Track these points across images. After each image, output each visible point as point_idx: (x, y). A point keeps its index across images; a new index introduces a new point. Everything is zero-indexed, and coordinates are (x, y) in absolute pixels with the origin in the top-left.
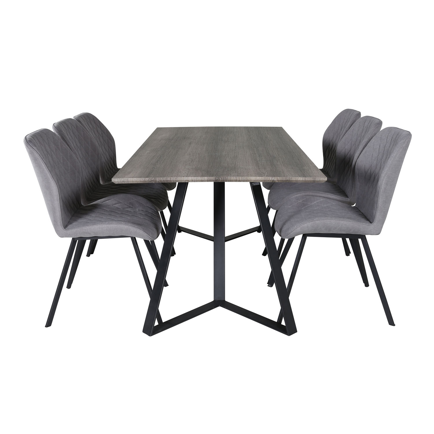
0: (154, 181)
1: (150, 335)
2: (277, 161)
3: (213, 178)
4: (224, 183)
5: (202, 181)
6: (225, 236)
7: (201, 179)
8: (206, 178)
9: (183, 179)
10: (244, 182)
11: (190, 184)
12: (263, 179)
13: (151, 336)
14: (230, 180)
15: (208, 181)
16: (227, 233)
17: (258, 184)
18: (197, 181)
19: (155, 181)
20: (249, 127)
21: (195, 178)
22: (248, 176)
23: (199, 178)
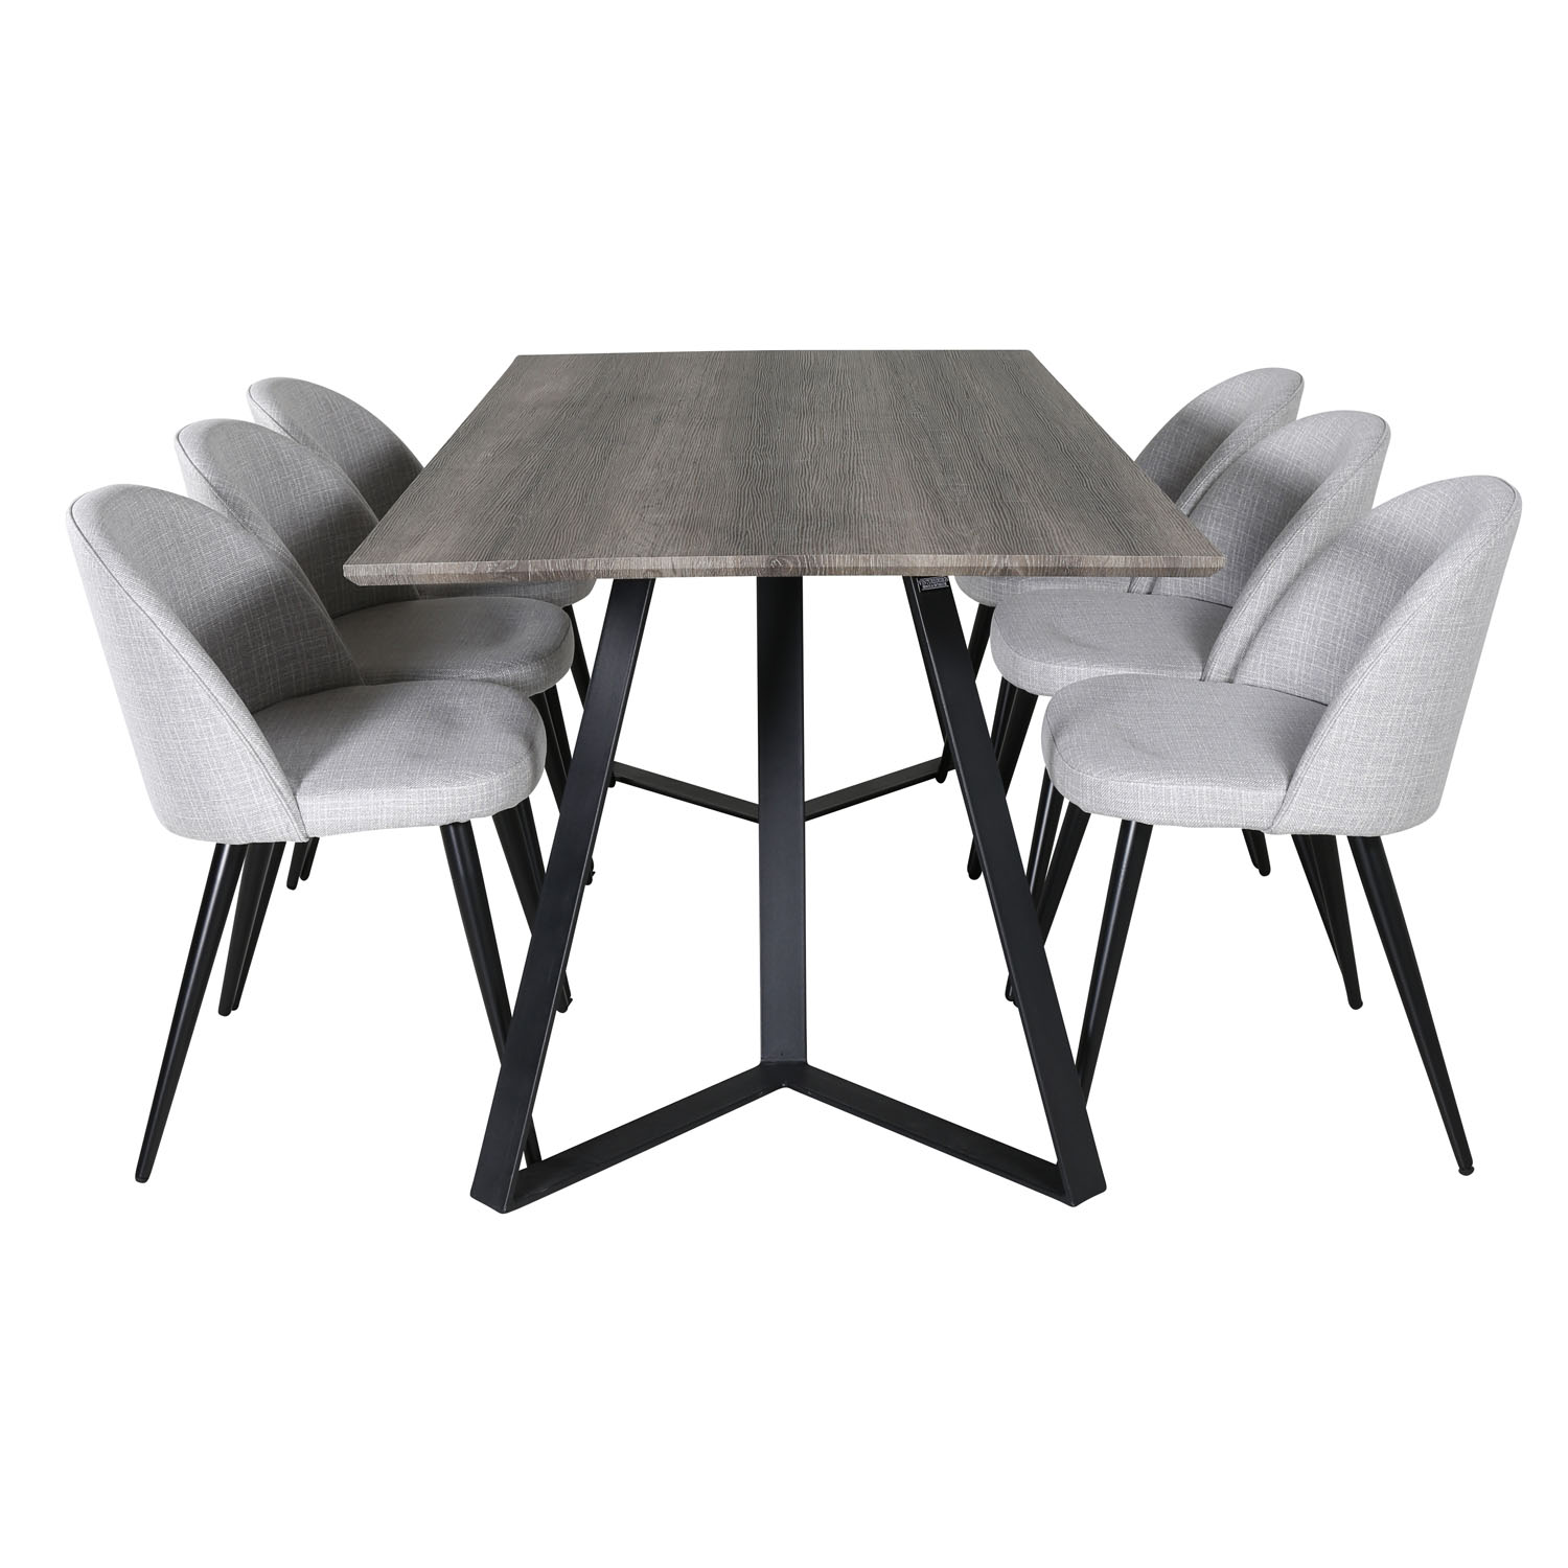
0: (515, 573)
1: (501, 1211)
2: (1017, 487)
3: (759, 561)
4: (800, 580)
5: (714, 573)
6: (806, 800)
7: (710, 566)
8: (730, 561)
9: (635, 566)
10: (886, 574)
11: (662, 587)
12: (965, 564)
13: (507, 1212)
14: (830, 568)
15: (738, 572)
16: (816, 786)
17: (941, 586)
18: (693, 573)
19: (522, 573)
20: (897, 351)
21: (687, 562)
22: (901, 550)
23: (704, 562)
